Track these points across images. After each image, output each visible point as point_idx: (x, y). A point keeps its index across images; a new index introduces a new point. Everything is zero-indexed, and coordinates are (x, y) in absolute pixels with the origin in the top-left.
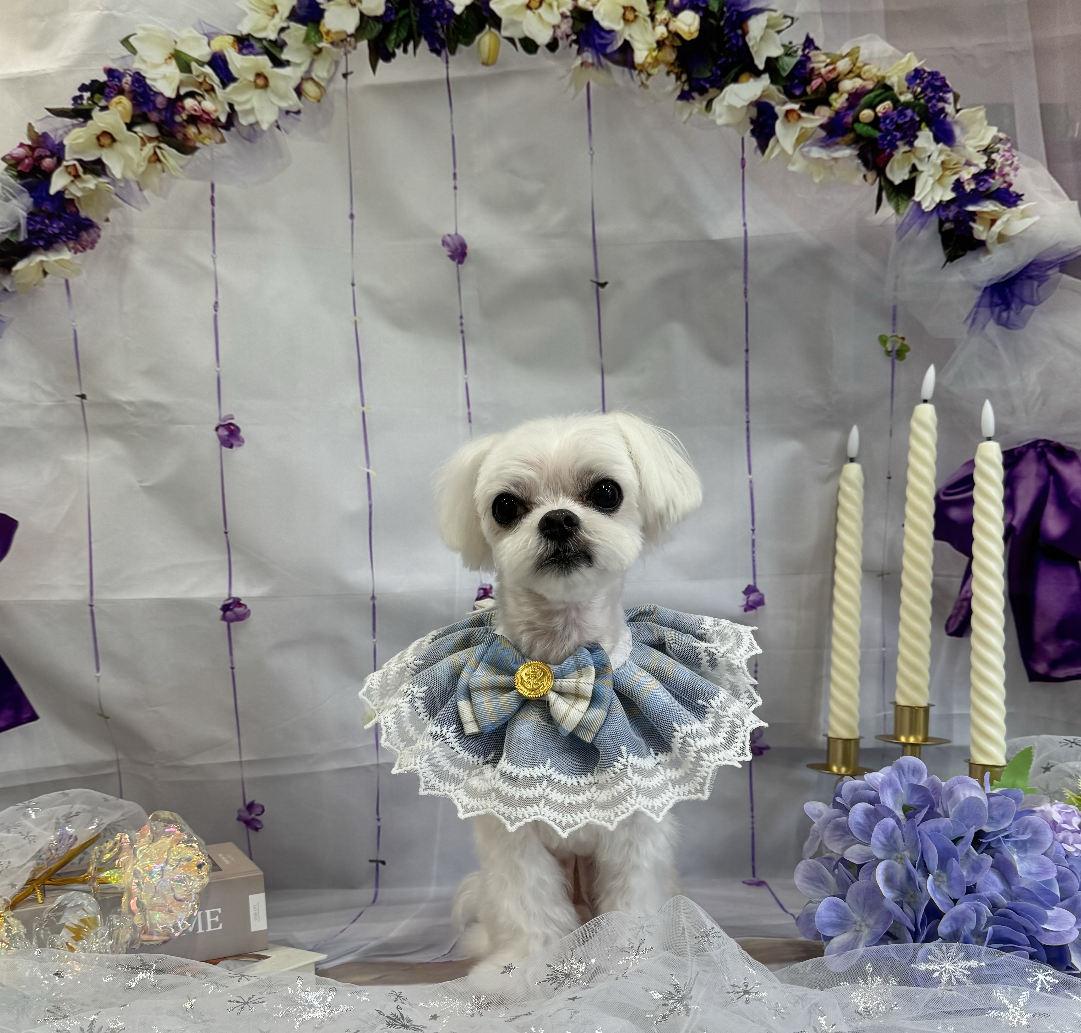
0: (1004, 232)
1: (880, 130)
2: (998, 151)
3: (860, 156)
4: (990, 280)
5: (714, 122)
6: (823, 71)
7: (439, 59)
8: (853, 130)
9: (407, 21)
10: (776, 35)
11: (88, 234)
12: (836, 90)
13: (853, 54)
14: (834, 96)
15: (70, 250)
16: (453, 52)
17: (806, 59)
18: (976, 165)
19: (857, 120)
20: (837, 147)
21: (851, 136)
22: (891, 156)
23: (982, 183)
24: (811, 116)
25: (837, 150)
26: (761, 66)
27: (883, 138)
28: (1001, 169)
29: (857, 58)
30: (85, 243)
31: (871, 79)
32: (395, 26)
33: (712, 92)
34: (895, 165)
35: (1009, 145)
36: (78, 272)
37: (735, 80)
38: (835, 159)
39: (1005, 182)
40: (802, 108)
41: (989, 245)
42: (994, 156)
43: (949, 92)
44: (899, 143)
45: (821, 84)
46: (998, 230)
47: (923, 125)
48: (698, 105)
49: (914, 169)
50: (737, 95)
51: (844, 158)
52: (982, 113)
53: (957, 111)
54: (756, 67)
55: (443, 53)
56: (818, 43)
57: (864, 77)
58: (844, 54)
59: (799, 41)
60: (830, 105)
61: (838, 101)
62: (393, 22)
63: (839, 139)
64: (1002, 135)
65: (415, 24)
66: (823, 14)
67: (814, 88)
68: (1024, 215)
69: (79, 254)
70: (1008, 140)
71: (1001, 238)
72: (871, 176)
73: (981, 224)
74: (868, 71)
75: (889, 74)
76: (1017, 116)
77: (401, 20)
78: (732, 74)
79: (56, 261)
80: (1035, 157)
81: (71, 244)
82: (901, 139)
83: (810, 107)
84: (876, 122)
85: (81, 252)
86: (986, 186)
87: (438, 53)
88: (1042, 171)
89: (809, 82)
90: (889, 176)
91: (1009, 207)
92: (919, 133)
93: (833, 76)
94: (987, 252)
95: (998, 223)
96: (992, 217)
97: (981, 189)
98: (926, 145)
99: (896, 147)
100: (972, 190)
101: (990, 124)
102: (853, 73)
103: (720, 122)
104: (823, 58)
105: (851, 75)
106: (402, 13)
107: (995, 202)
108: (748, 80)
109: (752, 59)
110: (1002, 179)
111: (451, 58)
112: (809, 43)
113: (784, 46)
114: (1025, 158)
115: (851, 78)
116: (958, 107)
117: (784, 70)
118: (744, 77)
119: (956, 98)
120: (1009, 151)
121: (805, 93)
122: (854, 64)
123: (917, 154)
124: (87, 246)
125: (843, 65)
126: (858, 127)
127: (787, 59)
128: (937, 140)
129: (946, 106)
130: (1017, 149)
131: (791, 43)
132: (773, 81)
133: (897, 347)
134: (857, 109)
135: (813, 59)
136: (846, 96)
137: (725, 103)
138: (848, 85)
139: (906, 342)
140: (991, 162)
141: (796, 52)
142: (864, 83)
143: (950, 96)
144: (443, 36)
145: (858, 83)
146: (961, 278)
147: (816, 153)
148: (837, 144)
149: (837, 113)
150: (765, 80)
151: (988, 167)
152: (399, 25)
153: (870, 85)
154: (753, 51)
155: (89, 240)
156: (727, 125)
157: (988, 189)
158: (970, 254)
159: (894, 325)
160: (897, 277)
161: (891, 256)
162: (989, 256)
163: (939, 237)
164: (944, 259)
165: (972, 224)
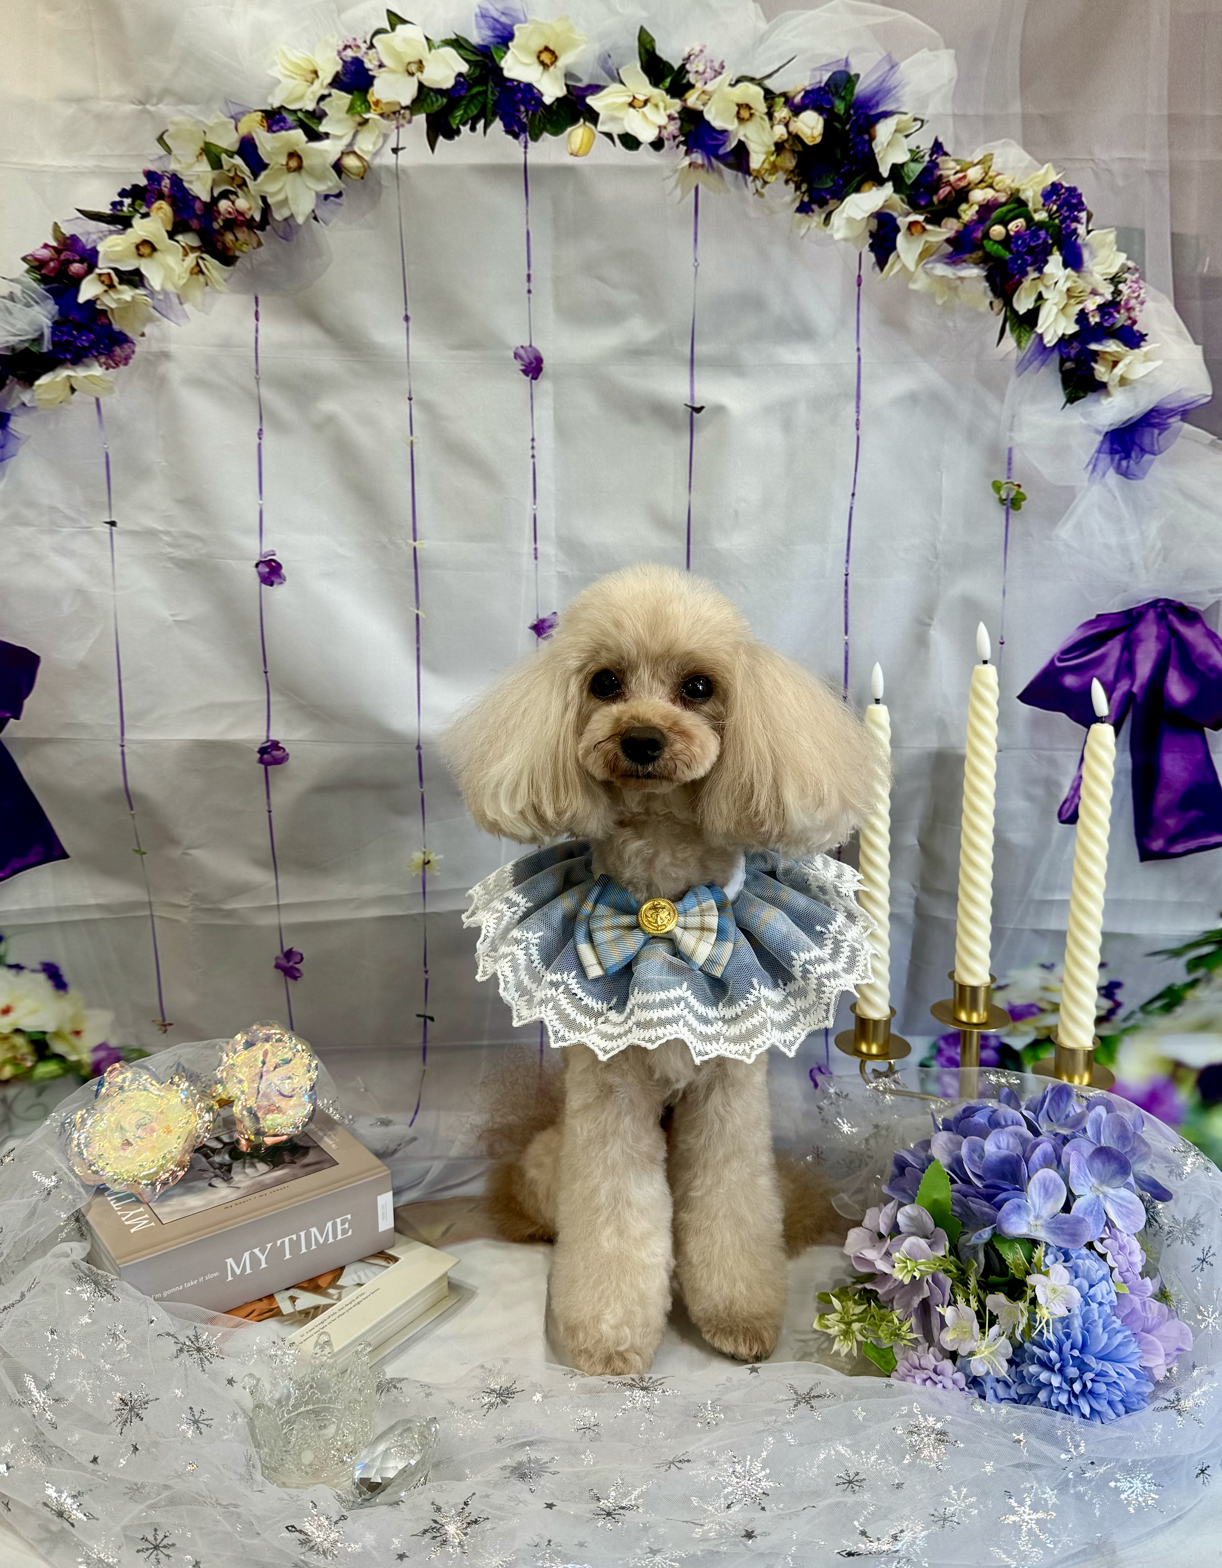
0: (1125, 376)
1: (1011, 252)
2: (1125, 281)
3: (988, 278)
4: (1111, 424)
5: (831, 236)
6: (952, 179)
7: (516, 141)
8: (981, 247)
9: (481, 98)
10: (904, 139)
11: (122, 349)
12: (966, 200)
13: (985, 162)
14: (964, 206)
15: (101, 366)
16: (535, 138)
17: (933, 165)
18: (1102, 295)
19: (986, 236)
20: (964, 264)
21: (980, 253)
22: (1020, 283)
23: (1106, 317)
24: (937, 229)
25: (964, 268)
26: (885, 171)
27: (1013, 260)
28: (1127, 303)
29: (990, 167)
30: (118, 359)
31: (1004, 191)
32: (464, 102)
33: (832, 203)
34: (1023, 294)
35: (1137, 275)
36: (110, 391)
37: (857, 190)
38: (961, 279)
39: (1130, 318)
40: (927, 220)
41: (1109, 387)
42: (1121, 287)
43: (1083, 210)
44: (1029, 269)
45: (950, 192)
46: (1120, 373)
47: (1055, 248)
48: (817, 218)
49: (1040, 297)
50: (857, 205)
51: (971, 278)
52: (1112, 237)
53: (1089, 232)
54: (880, 174)
55: (522, 137)
56: (947, 148)
57: (997, 188)
58: (976, 161)
59: (926, 145)
60: (958, 217)
61: (968, 213)
62: (462, 98)
63: (967, 256)
64: (1131, 264)
65: (490, 103)
66: (954, 116)
67: (942, 197)
68: (1147, 358)
69: (110, 370)
70: (1137, 270)
71: (1123, 381)
72: (998, 304)
73: (1103, 365)
74: (1001, 181)
75: (1022, 187)
76: (1147, 244)
77: (474, 96)
78: (855, 183)
79: (85, 377)
80: (1161, 290)
81: (103, 360)
82: (1031, 265)
83: (935, 219)
84: (1007, 241)
85: (114, 368)
86: (1111, 321)
87: (516, 136)
88: (1168, 307)
89: (936, 192)
90: (1016, 306)
91: (1132, 348)
92: (1050, 258)
93: (963, 184)
94: (1108, 394)
95: (1121, 365)
96: (1113, 360)
97: (1104, 325)
98: (1054, 271)
99: (1026, 274)
100: (1095, 324)
101: (1119, 250)
102: (985, 182)
103: (838, 236)
104: (952, 164)
105: (983, 184)
106: (475, 90)
107: (1117, 342)
108: (870, 189)
109: (876, 166)
110: (1127, 314)
111: (531, 144)
112: (937, 148)
113: (911, 151)
114: (1152, 290)
115: (983, 189)
116: (1090, 228)
117: (909, 177)
118: (866, 186)
119: (1089, 217)
120: (1136, 282)
121: (931, 203)
122: (987, 174)
123: (1045, 282)
124: (120, 362)
125: (974, 174)
126: (988, 244)
127: (913, 165)
128: (1066, 265)
129: (1079, 226)
130: (1144, 280)
131: (918, 147)
132: (897, 190)
133: (1012, 495)
134: (988, 223)
135: (941, 166)
136: (976, 208)
137: (845, 215)
138: (979, 195)
139: (1021, 490)
140: (1117, 292)
141: (923, 157)
142: (997, 195)
143: (1083, 215)
144: (525, 120)
145: (989, 194)
146: (1082, 420)
147: (941, 270)
148: (964, 261)
149: (966, 226)
150: (889, 187)
151: (1114, 298)
152: (470, 102)
153: (1003, 198)
154: (878, 158)
155: (123, 355)
156: (845, 240)
157: (1111, 325)
158: (1091, 396)
159: (1009, 470)
160: (1014, 416)
161: (1008, 393)
162: (1110, 399)
163: (1059, 376)
164: (1064, 400)
165: (1094, 365)
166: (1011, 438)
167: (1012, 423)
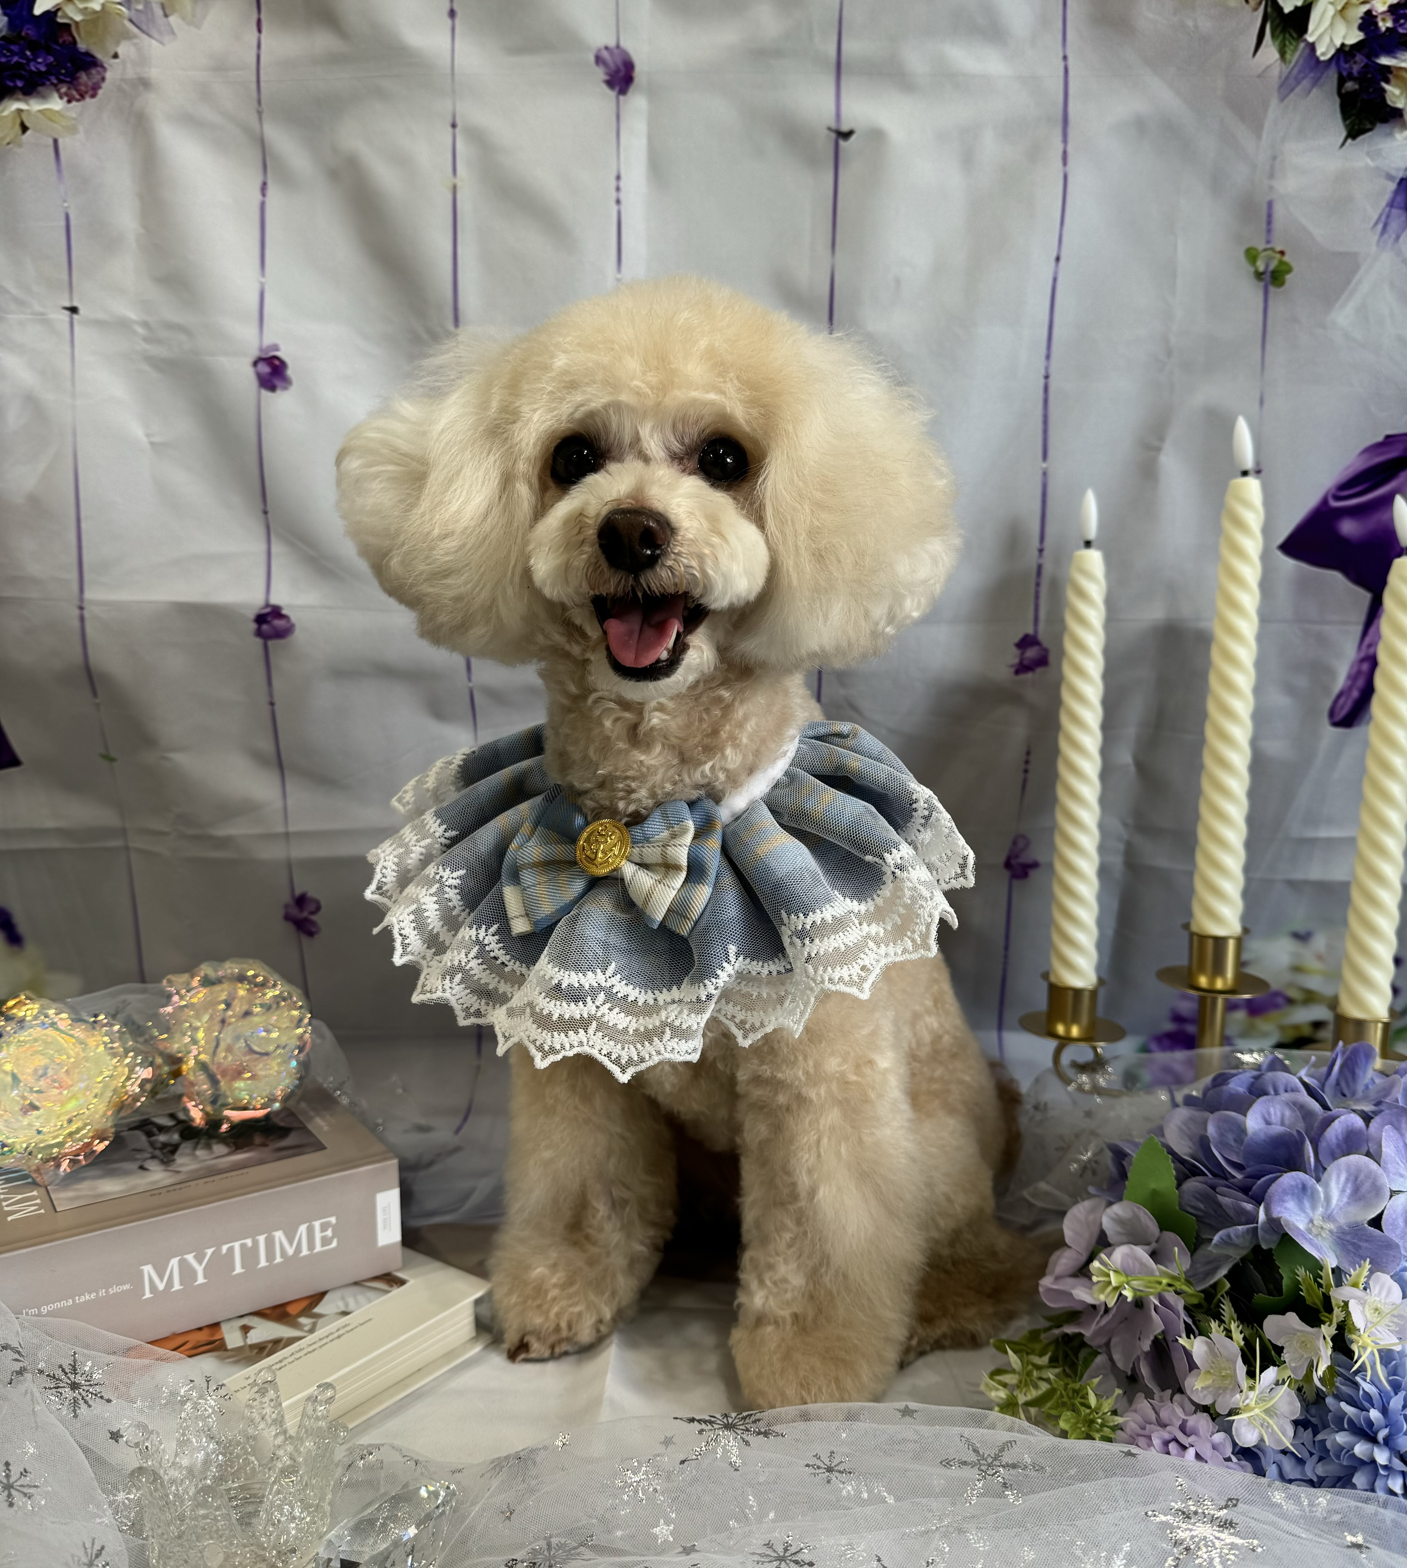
11: (88, 75)
15: (61, 98)
23: (1402, 21)
30: (83, 88)
36: (72, 130)
69: (74, 103)
79: (40, 111)
81: (64, 90)
85: (78, 100)
94: (1404, 126)
97: (1401, 30)
100: (1388, 30)
124: (86, 92)
133: (1273, 266)
155: (90, 83)
158: (1380, 128)
159: (1269, 231)
160: (1274, 158)
161: (1268, 125)
163: (1337, 101)
164: (1344, 134)
165: (1385, 85)
166: (1271, 188)
167: (1272, 168)
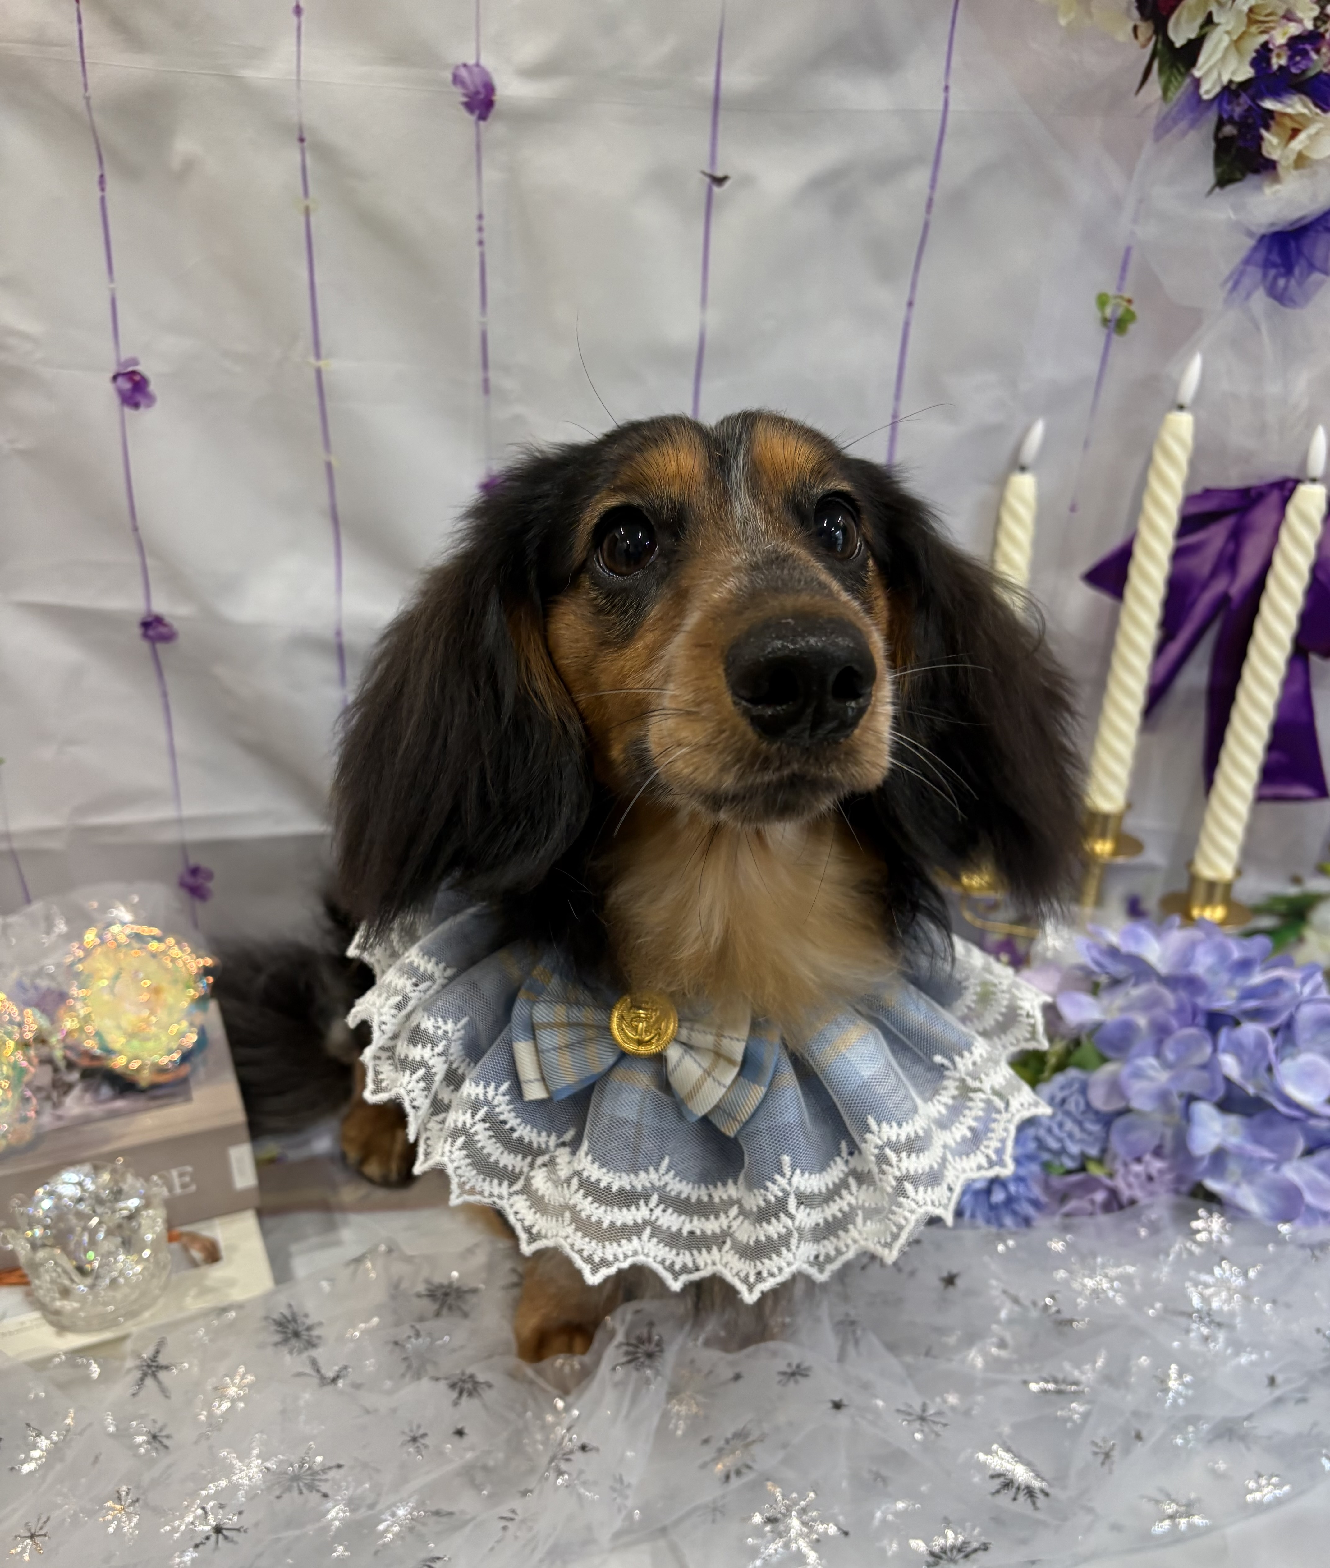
0: (1306, 153)
4: (1272, 224)
18: (1299, 21)
23: (1298, 58)
41: (1280, 170)
46: (1300, 147)
49: (1208, 21)
71: (1302, 161)
73: (1276, 135)
86: (1303, 64)
91: (1325, 111)
94: (1276, 179)
95: (1302, 136)
96: (1296, 126)
97: (1294, 70)
100: (1281, 67)
133: (1120, 312)
139: (1133, 307)
146: (1232, 213)
151: (1318, 28)
157: (1304, 72)
158: (1250, 180)
159: (1122, 278)
160: (1141, 202)
161: (1139, 166)
162: (1277, 187)
163: (1212, 145)
164: (1214, 182)
165: (1263, 132)
166: (1132, 233)
167: (1137, 211)
